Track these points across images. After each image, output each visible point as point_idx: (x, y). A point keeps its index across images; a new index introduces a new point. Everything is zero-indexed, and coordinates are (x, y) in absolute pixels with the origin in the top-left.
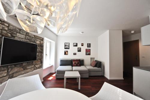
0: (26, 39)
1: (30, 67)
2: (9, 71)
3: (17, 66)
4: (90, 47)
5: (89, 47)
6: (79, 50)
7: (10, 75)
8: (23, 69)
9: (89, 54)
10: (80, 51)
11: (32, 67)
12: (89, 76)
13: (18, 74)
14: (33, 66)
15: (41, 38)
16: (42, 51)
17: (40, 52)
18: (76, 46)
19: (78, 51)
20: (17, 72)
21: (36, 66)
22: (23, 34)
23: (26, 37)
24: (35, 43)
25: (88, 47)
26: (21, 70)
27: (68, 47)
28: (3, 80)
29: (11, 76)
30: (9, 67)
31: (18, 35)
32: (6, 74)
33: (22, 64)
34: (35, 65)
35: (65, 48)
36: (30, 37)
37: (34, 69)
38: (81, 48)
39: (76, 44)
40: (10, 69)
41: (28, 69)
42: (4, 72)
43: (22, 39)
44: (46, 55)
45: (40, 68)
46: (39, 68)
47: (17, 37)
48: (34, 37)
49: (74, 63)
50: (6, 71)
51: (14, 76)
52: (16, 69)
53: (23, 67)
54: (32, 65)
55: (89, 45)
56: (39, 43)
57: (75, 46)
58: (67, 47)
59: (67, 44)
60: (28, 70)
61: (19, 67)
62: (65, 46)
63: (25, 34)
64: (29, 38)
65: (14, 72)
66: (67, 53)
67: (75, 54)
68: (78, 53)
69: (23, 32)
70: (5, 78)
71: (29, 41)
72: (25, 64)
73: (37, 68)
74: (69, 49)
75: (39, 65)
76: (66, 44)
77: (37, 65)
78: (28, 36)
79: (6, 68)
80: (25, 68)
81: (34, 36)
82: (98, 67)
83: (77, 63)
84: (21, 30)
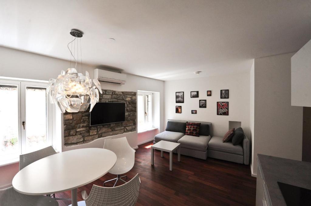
0: (113, 98)
1: (119, 129)
2: (98, 130)
3: (105, 126)
4: (228, 98)
5: (225, 98)
6: (203, 105)
7: (100, 134)
8: (111, 130)
9: (226, 114)
10: (205, 107)
11: (121, 128)
12: (208, 158)
13: (106, 134)
14: (123, 128)
15: (132, 92)
16: (135, 109)
17: (132, 111)
18: (197, 96)
19: (200, 107)
20: (105, 132)
21: (127, 128)
22: (109, 94)
23: (113, 97)
24: (124, 100)
25: (221, 98)
26: (109, 131)
27: (182, 100)
28: (94, 137)
29: (100, 136)
30: (98, 127)
31: (104, 97)
32: (96, 133)
33: (110, 124)
34: (125, 127)
35: (177, 102)
36: (117, 95)
37: (125, 132)
38: (205, 100)
39: (196, 93)
40: (99, 129)
41: (116, 130)
42: (94, 131)
43: (109, 99)
44: (146, 113)
45: (133, 131)
46: (131, 130)
47: (104, 99)
48: (122, 94)
49: (187, 129)
50: (96, 130)
51: (103, 135)
52: (104, 130)
53: (111, 128)
54: (122, 126)
55: (225, 94)
56: (130, 99)
57: (194, 97)
58: (180, 99)
59: (180, 95)
60: (117, 132)
61: (107, 128)
62: (177, 97)
63: (111, 94)
64: (115, 97)
65: (102, 132)
66: (180, 110)
67: (194, 112)
68: (200, 110)
69: (109, 92)
70: (95, 136)
71: (116, 100)
72: (113, 125)
73: (128, 131)
74: (183, 102)
75: (130, 127)
76: (177, 94)
77: (128, 126)
78: (115, 94)
79: (95, 128)
80: (113, 130)
81: (123, 92)
82: (234, 145)
83: (192, 129)
84: (107, 91)
